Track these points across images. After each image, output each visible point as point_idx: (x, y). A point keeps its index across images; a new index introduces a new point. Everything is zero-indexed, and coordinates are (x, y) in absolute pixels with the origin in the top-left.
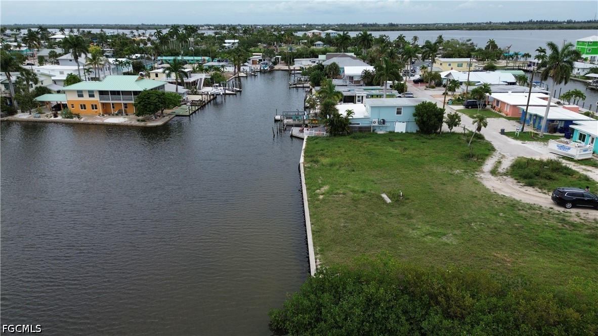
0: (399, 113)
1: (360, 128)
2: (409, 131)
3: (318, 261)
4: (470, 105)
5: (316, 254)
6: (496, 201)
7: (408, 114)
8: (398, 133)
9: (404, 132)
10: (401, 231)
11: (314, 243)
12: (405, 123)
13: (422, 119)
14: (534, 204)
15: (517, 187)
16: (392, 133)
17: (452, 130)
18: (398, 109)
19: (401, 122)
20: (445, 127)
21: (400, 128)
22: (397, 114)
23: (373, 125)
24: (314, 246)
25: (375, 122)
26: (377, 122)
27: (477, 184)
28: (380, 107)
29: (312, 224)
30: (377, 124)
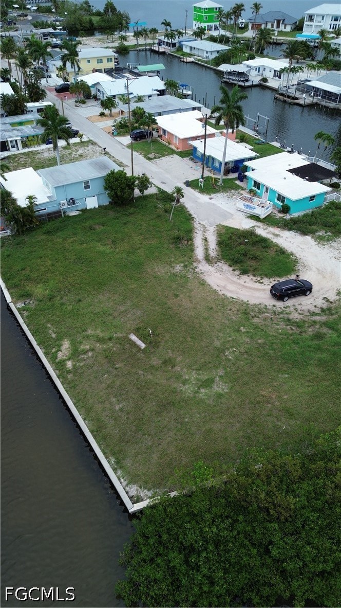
0: (87, 187)
1: (49, 214)
2: (102, 205)
3: (122, 481)
4: (138, 137)
5: (115, 470)
6: (230, 310)
7: (97, 187)
8: (91, 209)
9: (97, 206)
10: (175, 392)
11: (104, 453)
12: (96, 197)
13: (116, 193)
14: (260, 304)
15: (235, 279)
16: (84, 211)
17: (144, 194)
18: (85, 183)
19: (91, 196)
20: (137, 192)
21: (92, 203)
22: (85, 189)
23: (63, 207)
24: (106, 458)
25: (64, 205)
26: (66, 204)
27: (203, 284)
28: (65, 185)
29: (84, 420)
30: (66, 206)
